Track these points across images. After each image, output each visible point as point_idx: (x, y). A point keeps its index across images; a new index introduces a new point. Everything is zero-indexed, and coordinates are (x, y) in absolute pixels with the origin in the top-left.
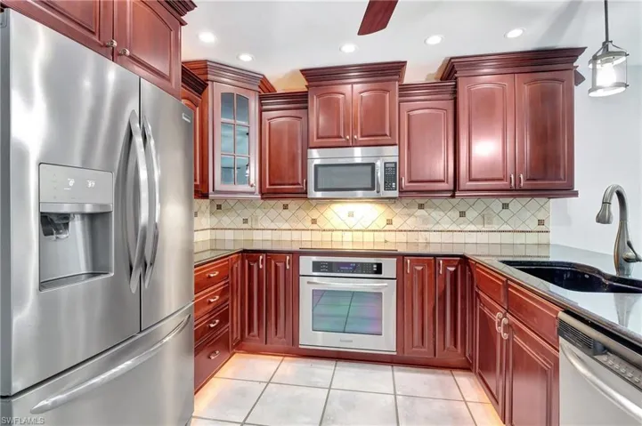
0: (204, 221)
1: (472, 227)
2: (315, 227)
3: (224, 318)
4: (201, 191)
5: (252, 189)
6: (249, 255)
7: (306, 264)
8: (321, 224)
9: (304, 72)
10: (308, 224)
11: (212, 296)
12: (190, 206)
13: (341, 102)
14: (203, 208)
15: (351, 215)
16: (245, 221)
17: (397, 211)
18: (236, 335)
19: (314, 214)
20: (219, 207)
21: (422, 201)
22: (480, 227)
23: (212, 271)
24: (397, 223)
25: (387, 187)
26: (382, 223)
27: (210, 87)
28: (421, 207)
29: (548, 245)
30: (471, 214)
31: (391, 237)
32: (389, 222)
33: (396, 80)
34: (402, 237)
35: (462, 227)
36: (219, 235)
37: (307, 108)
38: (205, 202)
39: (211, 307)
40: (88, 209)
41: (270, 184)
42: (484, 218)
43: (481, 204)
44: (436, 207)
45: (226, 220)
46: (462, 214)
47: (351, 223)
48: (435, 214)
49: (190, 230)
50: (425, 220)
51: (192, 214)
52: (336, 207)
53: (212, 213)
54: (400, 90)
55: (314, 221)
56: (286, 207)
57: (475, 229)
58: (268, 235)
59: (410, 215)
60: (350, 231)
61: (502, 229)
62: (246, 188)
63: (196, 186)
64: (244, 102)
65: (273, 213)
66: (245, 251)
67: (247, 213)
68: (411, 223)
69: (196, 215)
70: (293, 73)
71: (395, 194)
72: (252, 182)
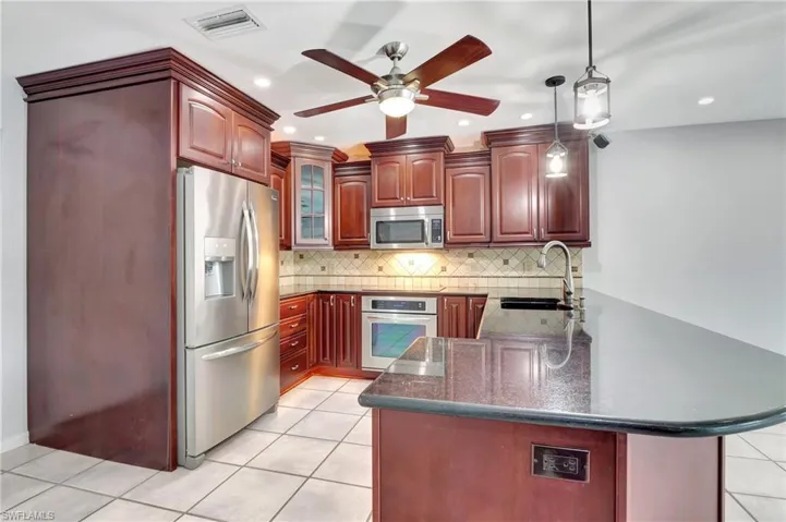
0: (289, 268)
1: (514, 274)
2: (380, 273)
3: (303, 342)
4: (285, 244)
5: (326, 242)
6: (322, 295)
7: (366, 303)
8: (386, 271)
9: (368, 146)
10: (376, 272)
11: (293, 323)
12: (277, 258)
13: (397, 169)
14: (288, 257)
15: (411, 263)
16: (323, 268)
17: (450, 259)
18: (312, 358)
19: (381, 262)
20: (301, 257)
21: (471, 251)
22: (521, 274)
23: (293, 305)
24: (451, 270)
25: (435, 239)
26: (436, 270)
27: (292, 162)
28: (471, 255)
29: (581, 289)
30: (513, 262)
31: (445, 282)
32: (444, 269)
33: (440, 151)
34: (455, 282)
35: (506, 273)
36: (302, 280)
37: (370, 174)
38: (289, 253)
39: (292, 331)
40: (223, 259)
41: (342, 238)
42: (525, 266)
43: (522, 253)
44: (484, 256)
45: (307, 268)
46: (506, 262)
47: (412, 270)
48: (483, 262)
49: (277, 275)
50: (473, 267)
51: (278, 262)
52: (399, 257)
53: (295, 262)
54: (445, 158)
55: (380, 269)
56: (357, 256)
57: (517, 275)
58: (342, 280)
59: (461, 264)
60: (411, 277)
61: (540, 275)
62: (321, 241)
63: (281, 241)
64: (319, 170)
65: (346, 261)
66: (320, 292)
67: (324, 262)
68: (463, 270)
69: (282, 263)
70: (359, 146)
71: (441, 245)
72: (326, 236)
